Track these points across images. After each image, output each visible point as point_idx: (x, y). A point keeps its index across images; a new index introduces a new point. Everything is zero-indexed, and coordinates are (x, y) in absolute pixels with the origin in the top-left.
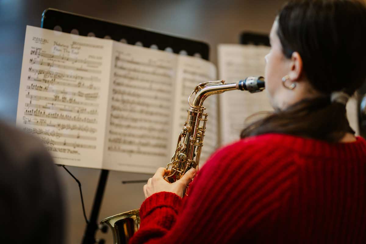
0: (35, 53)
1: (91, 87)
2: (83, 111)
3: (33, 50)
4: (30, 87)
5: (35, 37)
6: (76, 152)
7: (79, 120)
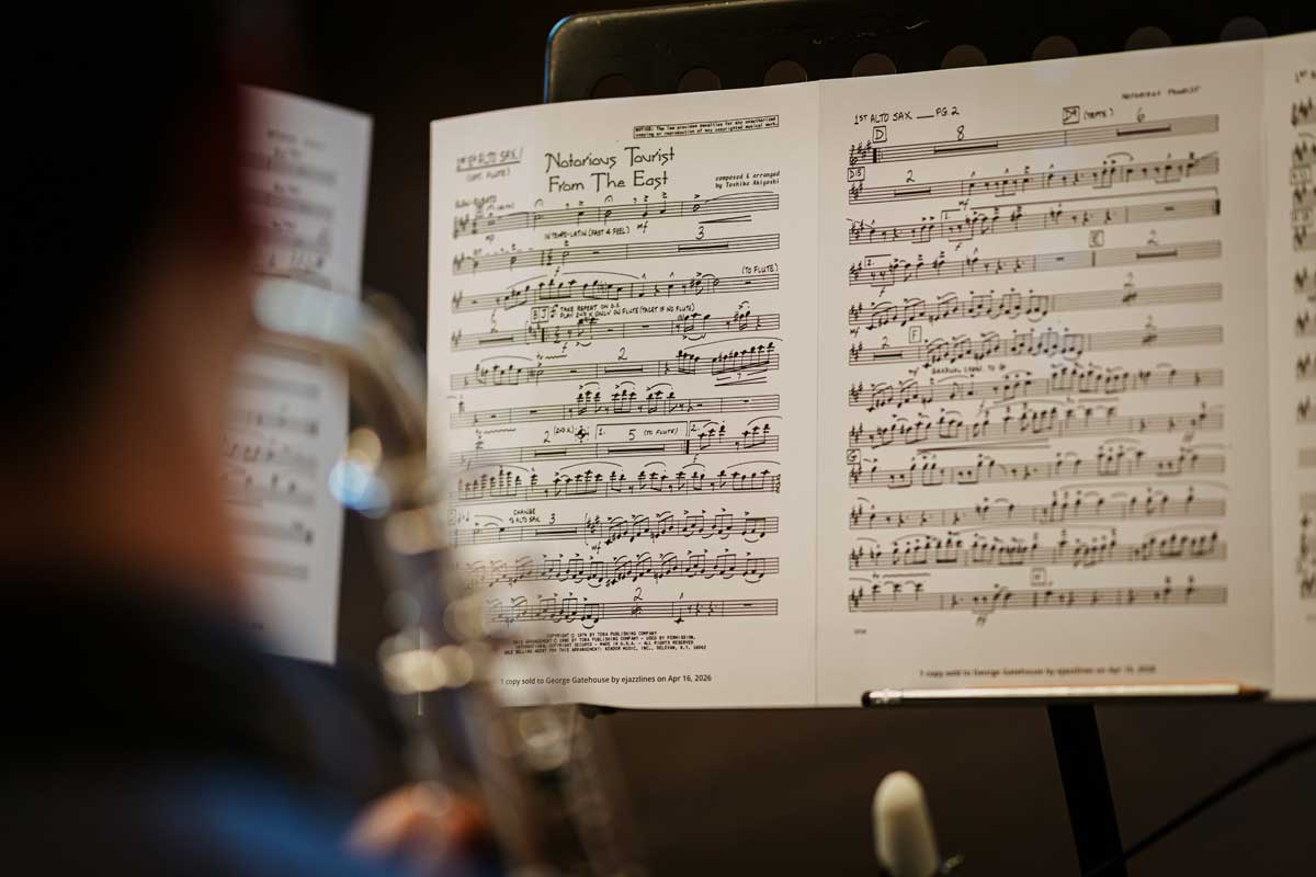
0: (469, 227)
1: (741, 320)
2: (711, 438)
3: (462, 213)
4: (471, 379)
5: (461, 156)
6: (686, 641)
7: (698, 484)
